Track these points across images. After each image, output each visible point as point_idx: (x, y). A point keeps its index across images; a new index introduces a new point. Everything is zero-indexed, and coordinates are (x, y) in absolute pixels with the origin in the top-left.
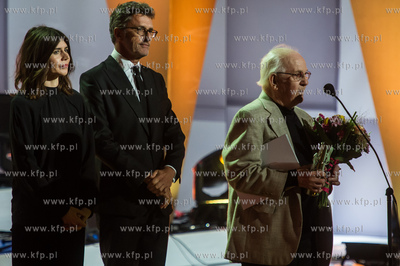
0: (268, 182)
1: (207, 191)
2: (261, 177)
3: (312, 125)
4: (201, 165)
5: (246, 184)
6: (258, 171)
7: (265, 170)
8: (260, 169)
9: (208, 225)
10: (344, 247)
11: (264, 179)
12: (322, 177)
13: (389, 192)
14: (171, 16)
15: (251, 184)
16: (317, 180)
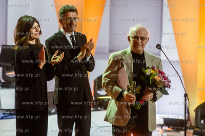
1: (99, 92)
4: (97, 80)
9: (99, 108)
10: (163, 120)
13: (186, 95)
14: (84, 10)
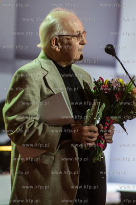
0: (44, 136)
2: (37, 131)
3: (92, 86)
5: (24, 138)
6: (35, 126)
7: (42, 125)
8: (37, 124)
11: (40, 133)
12: (95, 132)
15: (28, 138)
16: (89, 134)
